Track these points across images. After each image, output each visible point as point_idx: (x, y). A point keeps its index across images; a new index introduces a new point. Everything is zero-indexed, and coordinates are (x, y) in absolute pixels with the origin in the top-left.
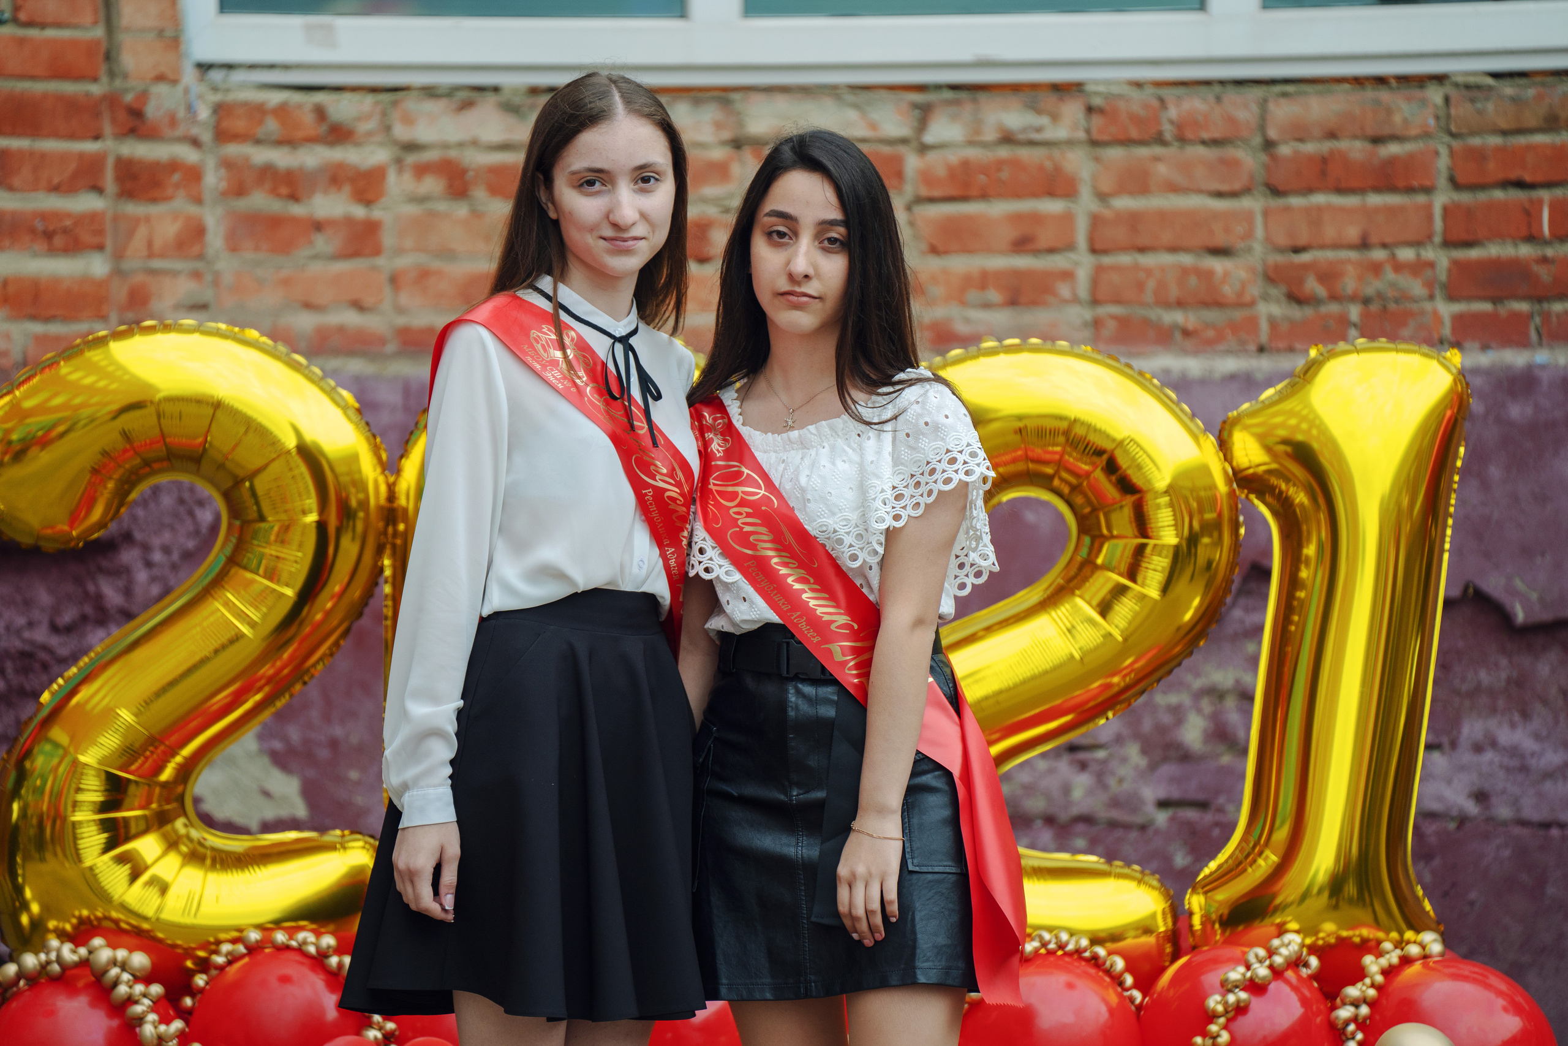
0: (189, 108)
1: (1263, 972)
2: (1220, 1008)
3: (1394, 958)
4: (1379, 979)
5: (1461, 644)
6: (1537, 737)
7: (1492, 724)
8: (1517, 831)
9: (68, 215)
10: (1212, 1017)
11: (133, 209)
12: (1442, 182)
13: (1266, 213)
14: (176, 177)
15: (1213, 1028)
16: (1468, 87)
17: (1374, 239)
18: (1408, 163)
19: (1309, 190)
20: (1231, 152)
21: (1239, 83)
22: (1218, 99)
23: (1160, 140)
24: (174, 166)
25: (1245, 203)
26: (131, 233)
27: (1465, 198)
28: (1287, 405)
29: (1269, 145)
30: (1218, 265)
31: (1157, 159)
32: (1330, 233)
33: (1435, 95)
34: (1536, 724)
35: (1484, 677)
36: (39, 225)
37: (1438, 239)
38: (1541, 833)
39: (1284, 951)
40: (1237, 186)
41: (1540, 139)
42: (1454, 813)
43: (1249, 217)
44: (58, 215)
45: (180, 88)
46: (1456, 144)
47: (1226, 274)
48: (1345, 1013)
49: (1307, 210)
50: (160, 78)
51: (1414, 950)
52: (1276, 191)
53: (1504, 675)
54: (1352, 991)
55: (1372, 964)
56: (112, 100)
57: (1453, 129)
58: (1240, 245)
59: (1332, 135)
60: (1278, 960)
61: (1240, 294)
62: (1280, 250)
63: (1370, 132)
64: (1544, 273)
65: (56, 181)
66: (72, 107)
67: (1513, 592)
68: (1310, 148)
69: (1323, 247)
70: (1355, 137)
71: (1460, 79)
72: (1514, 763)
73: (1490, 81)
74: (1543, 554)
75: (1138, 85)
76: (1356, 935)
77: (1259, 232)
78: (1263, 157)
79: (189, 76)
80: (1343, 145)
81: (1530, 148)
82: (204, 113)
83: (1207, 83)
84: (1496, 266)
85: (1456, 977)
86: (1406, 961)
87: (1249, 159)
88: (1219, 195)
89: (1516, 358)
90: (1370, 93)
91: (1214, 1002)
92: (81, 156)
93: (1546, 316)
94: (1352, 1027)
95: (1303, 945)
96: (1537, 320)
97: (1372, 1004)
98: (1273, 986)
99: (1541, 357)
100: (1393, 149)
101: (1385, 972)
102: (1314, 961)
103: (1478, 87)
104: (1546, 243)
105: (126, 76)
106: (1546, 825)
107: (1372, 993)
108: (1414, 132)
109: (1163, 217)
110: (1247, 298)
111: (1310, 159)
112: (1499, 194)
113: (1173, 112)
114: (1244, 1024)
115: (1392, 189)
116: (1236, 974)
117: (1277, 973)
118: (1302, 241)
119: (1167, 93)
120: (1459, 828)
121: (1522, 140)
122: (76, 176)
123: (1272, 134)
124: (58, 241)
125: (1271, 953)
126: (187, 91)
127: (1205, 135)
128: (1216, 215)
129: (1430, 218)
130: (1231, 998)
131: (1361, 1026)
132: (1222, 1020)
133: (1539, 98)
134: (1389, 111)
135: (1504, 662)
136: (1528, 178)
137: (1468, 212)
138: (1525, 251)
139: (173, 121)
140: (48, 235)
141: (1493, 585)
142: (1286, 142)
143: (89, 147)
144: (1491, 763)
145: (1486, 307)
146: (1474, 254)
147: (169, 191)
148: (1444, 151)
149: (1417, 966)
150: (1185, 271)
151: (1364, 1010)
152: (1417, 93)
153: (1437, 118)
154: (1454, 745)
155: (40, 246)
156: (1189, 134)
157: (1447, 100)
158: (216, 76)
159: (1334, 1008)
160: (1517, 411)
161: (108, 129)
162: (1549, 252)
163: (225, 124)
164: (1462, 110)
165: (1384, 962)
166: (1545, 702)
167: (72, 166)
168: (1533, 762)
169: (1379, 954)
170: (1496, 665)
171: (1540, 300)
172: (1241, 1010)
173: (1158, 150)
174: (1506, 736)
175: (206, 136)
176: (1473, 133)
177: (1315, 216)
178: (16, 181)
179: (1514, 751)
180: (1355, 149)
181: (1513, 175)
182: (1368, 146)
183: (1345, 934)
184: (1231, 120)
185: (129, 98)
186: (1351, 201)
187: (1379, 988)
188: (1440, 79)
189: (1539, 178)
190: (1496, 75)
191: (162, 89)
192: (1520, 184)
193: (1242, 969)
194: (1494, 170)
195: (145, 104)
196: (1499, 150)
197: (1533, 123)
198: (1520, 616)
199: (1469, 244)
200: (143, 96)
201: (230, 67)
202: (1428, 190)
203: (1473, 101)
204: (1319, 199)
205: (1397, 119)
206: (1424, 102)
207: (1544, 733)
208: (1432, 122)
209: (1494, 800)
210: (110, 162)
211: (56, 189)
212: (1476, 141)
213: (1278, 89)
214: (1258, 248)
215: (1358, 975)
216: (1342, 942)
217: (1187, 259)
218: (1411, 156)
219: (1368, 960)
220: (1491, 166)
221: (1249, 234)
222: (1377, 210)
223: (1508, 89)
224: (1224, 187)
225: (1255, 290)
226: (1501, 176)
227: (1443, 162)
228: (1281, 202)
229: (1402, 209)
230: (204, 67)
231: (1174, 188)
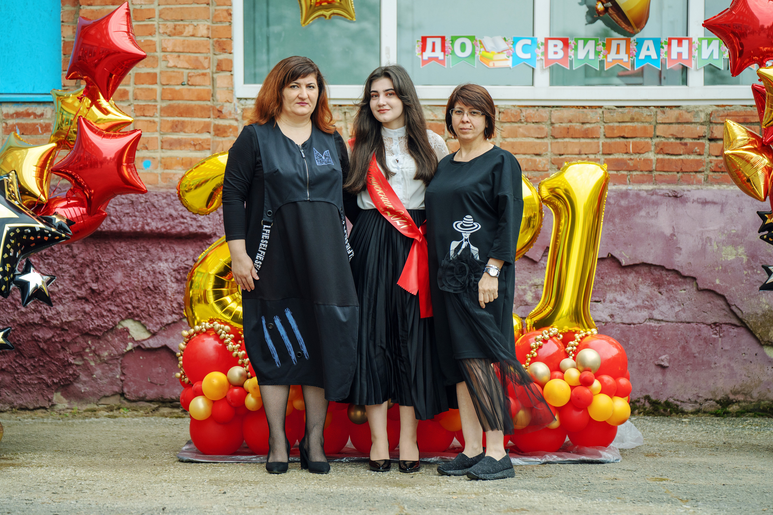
0: (235, 110)
1: (547, 336)
2: (534, 346)
3: (584, 335)
4: (579, 340)
5: (607, 271)
6: (628, 298)
7: (615, 294)
8: (622, 325)
9: (201, 140)
10: (532, 349)
11: (218, 139)
12: (602, 136)
13: (551, 144)
14: (231, 130)
15: (532, 351)
16: (609, 109)
17: (582, 152)
18: (592, 130)
19: (564, 138)
20: (540, 125)
21: (544, 107)
22: (537, 110)
23: (520, 121)
24: (230, 127)
25: (545, 140)
26: (217, 146)
27: (608, 141)
28: (557, 179)
29: (552, 124)
30: (537, 158)
31: (519, 127)
32: (570, 150)
33: (600, 111)
34: (628, 295)
35: (613, 281)
36: (192, 143)
37: (601, 153)
38: (628, 326)
39: (553, 331)
40: (543, 136)
41: (629, 124)
42: (604, 321)
43: (546, 144)
44: (197, 140)
45: (233, 104)
46: (606, 125)
47: (540, 161)
48: (569, 348)
49: (564, 143)
50: (228, 101)
51: (589, 333)
52: (554, 138)
53: (619, 280)
54: (572, 343)
55: (577, 336)
56: (213, 108)
57: (605, 121)
58: (544, 153)
59: (570, 121)
60: (551, 334)
61: (544, 167)
62: (556, 155)
63: (581, 121)
64: (631, 163)
65: (197, 130)
66: (203, 108)
67: (622, 256)
68: (564, 125)
69: (568, 154)
70: (577, 122)
71: (607, 107)
72: (622, 306)
73: (615, 108)
74: (630, 245)
75: (514, 106)
76: (573, 329)
77: (550, 150)
78: (551, 128)
79: (235, 101)
80: (573, 124)
81: (626, 126)
82: (239, 111)
83: (534, 106)
84: (617, 160)
85: (601, 339)
86: (587, 335)
87: (547, 128)
88: (538, 138)
89: (623, 187)
90: (581, 110)
91: (533, 345)
92: (205, 122)
93: (631, 175)
94: (571, 352)
95: (558, 332)
96: (629, 177)
97: (577, 347)
98: (550, 341)
99: (630, 187)
100: (588, 126)
101: (581, 339)
102: (561, 336)
103: (612, 109)
104: (632, 155)
105: (217, 101)
106: (630, 324)
107: (577, 343)
108: (594, 122)
109: (521, 144)
110: (546, 169)
111: (564, 128)
112: (618, 140)
113: (524, 114)
114: (541, 351)
115: (588, 138)
116: (539, 337)
117: (551, 337)
118: (562, 153)
119: (523, 109)
120: (605, 325)
121: (624, 124)
122: (203, 128)
123: (553, 121)
124: (197, 147)
125: (549, 332)
126: (234, 105)
127: (534, 121)
128: (537, 144)
129: (599, 146)
130: (538, 343)
131: (574, 352)
132: (535, 350)
133: (629, 112)
134: (587, 115)
135: (619, 277)
136: (626, 136)
137: (610, 145)
138: (626, 157)
139: (230, 114)
140: (195, 145)
141: (616, 254)
142: (557, 123)
143: (207, 120)
144: (615, 306)
145: (615, 172)
146: (611, 157)
147: (229, 134)
148: (602, 127)
149: (589, 337)
150: (528, 160)
151: (575, 348)
152: (594, 110)
153: (600, 117)
154: (604, 301)
155: (192, 148)
156: (529, 120)
157: (603, 112)
158: (243, 102)
159: (566, 347)
160: (623, 203)
161: (212, 116)
162: (632, 157)
163: (245, 115)
164: (607, 115)
165: (581, 335)
166: (630, 289)
167: (202, 125)
168: (626, 306)
169: (579, 333)
170: (617, 277)
171: (630, 171)
172: (540, 347)
173: (520, 125)
174: (619, 298)
175: (239, 118)
176: (610, 122)
177: (566, 145)
178: (186, 130)
179: (621, 303)
180: (577, 126)
181: (622, 135)
182: (581, 124)
183: (570, 329)
184: (541, 116)
185: (218, 107)
186: (576, 141)
187: (579, 342)
188: (601, 107)
189: (629, 136)
190: (617, 107)
191: (228, 104)
192: (624, 137)
193: (541, 336)
194: (616, 133)
195: (223, 108)
196: (617, 127)
197: (627, 120)
198: (624, 263)
199: (610, 154)
200: (222, 106)
201: (246, 99)
202: (598, 138)
203: (610, 113)
204: (567, 140)
205: (589, 117)
206: (596, 112)
207: (630, 297)
208: (599, 118)
209: (615, 317)
210: (212, 125)
211: (197, 132)
212: (611, 124)
213: (554, 109)
214: (549, 154)
215: (573, 339)
216: (569, 331)
217: (528, 157)
218: (593, 128)
219: (576, 335)
220: (616, 131)
221: (547, 150)
222: (583, 143)
223: (620, 110)
224: (540, 136)
225: (548, 166)
226: (618, 135)
227: (602, 130)
228: (556, 140)
229: (591, 143)
230: (240, 99)
231: (525, 136)
